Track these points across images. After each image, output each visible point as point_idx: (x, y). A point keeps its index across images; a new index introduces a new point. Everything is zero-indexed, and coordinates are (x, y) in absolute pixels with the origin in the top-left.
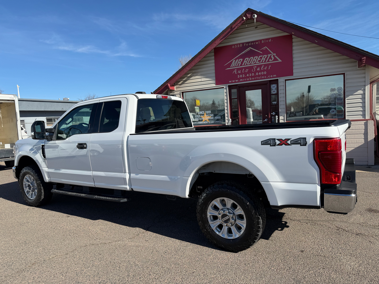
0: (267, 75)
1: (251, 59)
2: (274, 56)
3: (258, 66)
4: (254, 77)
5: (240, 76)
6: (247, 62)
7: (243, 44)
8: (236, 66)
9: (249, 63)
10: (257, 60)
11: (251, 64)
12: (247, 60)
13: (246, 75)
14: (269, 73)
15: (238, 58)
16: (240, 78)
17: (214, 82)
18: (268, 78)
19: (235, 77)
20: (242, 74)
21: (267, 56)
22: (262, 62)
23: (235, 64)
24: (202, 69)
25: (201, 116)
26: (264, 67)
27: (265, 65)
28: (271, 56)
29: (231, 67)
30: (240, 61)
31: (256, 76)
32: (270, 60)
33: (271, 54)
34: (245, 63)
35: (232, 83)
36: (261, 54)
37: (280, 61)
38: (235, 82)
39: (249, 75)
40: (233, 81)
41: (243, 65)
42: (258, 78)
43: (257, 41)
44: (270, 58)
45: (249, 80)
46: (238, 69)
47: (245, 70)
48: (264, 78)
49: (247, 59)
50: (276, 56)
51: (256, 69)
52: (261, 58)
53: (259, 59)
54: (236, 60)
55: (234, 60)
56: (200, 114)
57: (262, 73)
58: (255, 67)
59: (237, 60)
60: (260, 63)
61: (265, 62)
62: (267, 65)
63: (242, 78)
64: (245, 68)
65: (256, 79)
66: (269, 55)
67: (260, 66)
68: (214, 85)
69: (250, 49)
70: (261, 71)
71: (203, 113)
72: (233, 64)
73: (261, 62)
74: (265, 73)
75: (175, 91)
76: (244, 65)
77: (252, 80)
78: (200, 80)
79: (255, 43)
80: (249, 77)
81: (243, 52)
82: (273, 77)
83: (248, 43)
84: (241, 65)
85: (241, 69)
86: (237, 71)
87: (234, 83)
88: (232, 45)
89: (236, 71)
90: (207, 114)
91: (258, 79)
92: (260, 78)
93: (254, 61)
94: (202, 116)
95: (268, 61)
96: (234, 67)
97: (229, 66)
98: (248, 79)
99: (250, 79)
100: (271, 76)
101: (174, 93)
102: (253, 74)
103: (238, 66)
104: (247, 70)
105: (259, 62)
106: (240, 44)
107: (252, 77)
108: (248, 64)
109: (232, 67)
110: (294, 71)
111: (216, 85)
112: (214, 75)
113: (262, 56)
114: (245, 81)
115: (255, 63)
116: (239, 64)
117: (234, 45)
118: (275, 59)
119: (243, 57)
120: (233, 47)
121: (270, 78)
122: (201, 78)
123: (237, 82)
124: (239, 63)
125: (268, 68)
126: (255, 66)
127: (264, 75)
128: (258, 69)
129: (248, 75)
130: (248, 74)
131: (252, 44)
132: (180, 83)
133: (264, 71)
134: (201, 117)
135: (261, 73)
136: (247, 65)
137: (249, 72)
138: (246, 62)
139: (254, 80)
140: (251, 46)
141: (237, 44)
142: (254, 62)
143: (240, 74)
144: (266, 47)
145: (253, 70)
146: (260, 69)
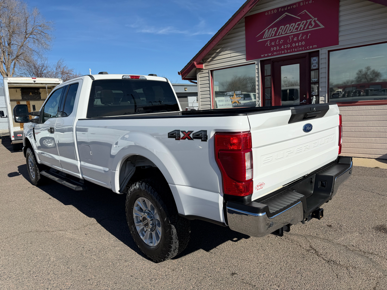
0: (305, 46)
1: (287, 27)
2: (315, 21)
3: (294, 35)
4: (290, 48)
5: (273, 49)
6: (283, 30)
7: (278, 9)
8: (269, 37)
9: (284, 32)
10: (294, 28)
11: (286, 33)
12: (282, 29)
13: (280, 47)
14: (309, 43)
15: (272, 27)
16: (274, 51)
17: (244, 57)
18: (307, 49)
19: (267, 50)
20: (276, 45)
21: (307, 22)
22: (300, 30)
23: (268, 34)
24: (232, 42)
25: (230, 97)
26: (302, 37)
27: (303, 34)
28: (311, 21)
29: (263, 38)
30: (274, 31)
31: (293, 48)
32: (310, 27)
33: (312, 18)
34: (280, 32)
35: (264, 57)
36: (298, 20)
37: (322, 26)
38: (268, 56)
39: (284, 47)
40: (266, 55)
41: (277, 35)
42: (295, 50)
43: (295, 4)
44: (310, 24)
45: (285, 53)
46: (271, 41)
47: (279, 41)
48: (302, 50)
49: (282, 28)
51: (293, 39)
52: (299, 25)
53: (296, 27)
54: (269, 29)
55: (267, 29)
56: (229, 95)
57: (300, 44)
58: (291, 37)
59: (271, 29)
60: (297, 31)
61: (303, 29)
62: (306, 33)
63: (276, 51)
64: (280, 39)
65: (293, 52)
66: (309, 21)
67: (297, 35)
68: (245, 61)
69: (286, 15)
70: (298, 41)
71: (232, 93)
72: (266, 35)
73: (298, 30)
74: (304, 43)
75: (204, 70)
76: (279, 35)
77: (288, 53)
78: (229, 56)
79: (293, 7)
80: (283, 50)
81: (278, 19)
82: (313, 48)
83: (284, 7)
84: (275, 35)
85: (275, 40)
87: (266, 57)
88: (265, 12)
89: (269, 43)
90: (236, 95)
91: (295, 51)
92: (297, 49)
93: (291, 29)
95: (308, 28)
96: (267, 38)
97: (261, 37)
98: (283, 52)
99: (286, 51)
100: (311, 47)
101: (203, 72)
102: (289, 46)
103: (271, 37)
104: (282, 41)
105: (296, 30)
106: (274, 10)
107: (287, 49)
109: (264, 38)
110: (340, 39)
111: (247, 60)
112: (245, 49)
113: (300, 22)
114: (279, 54)
115: (292, 32)
116: (273, 34)
117: (268, 11)
118: (316, 25)
119: (278, 25)
120: (266, 14)
121: (310, 49)
122: (231, 53)
123: (270, 56)
124: (272, 32)
125: (307, 36)
126: (292, 35)
127: (302, 46)
128: (295, 39)
129: (283, 47)
130: (283, 46)
131: (289, 8)
132: (209, 60)
133: (302, 41)
135: (298, 44)
136: (282, 34)
137: (285, 43)
138: (281, 31)
139: (290, 52)
140: (288, 11)
141: (271, 10)
142: (290, 31)
143: (273, 46)
144: (305, 11)
145: (289, 41)
146: (298, 38)
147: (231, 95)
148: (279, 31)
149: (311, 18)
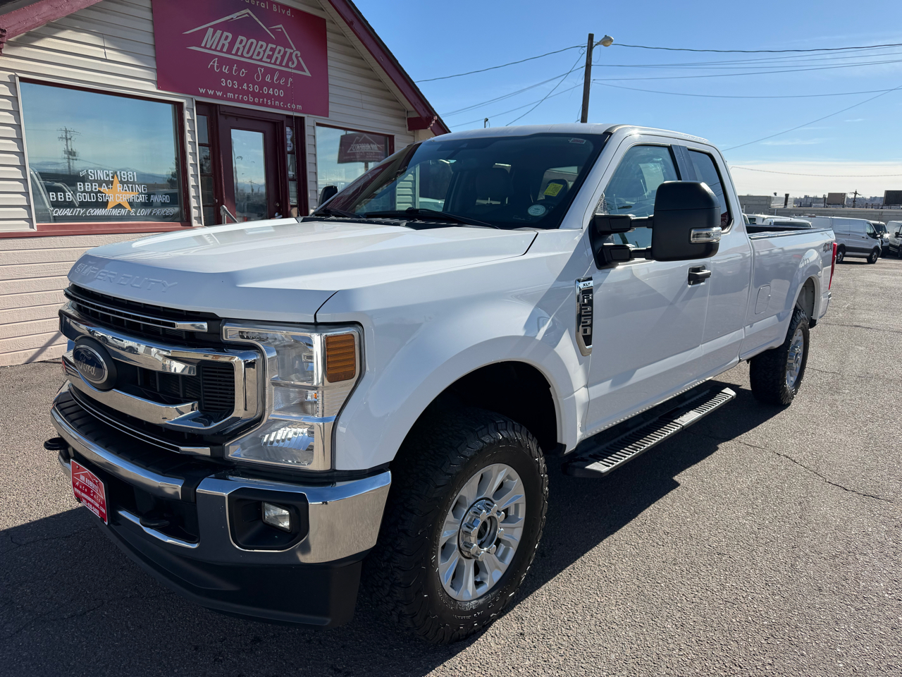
0: (285, 100)
1: (252, 43)
2: (297, 57)
3: (266, 70)
4: (260, 95)
5: (226, 82)
6: (244, 47)
8: (215, 50)
9: (248, 53)
10: (265, 51)
11: (251, 58)
12: (244, 44)
13: (240, 84)
14: (289, 96)
15: (222, 28)
16: (226, 90)
17: (153, 76)
18: (287, 109)
19: (213, 80)
20: (231, 77)
21: (285, 52)
22: (275, 64)
23: (214, 40)
24: (104, 13)
25: (100, 186)
26: (279, 79)
27: (282, 74)
28: (291, 54)
29: (203, 45)
30: (226, 39)
31: (263, 96)
32: (290, 65)
34: (238, 49)
35: (206, 95)
36: (272, 41)
37: (308, 74)
38: (215, 97)
39: (248, 87)
40: (211, 92)
41: (234, 52)
42: (267, 102)
43: (264, 1)
44: (290, 59)
45: (248, 102)
46: (222, 61)
47: (238, 70)
48: (279, 108)
49: (242, 41)
50: (300, 59)
51: (264, 76)
52: (273, 50)
53: (268, 52)
54: (215, 28)
55: (211, 27)
56: (95, 181)
57: (276, 92)
58: (261, 71)
59: (219, 32)
60: (270, 63)
61: (281, 65)
62: (286, 75)
63: (232, 90)
64: (241, 65)
65: (262, 105)
66: (289, 51)
67: (272, 72)
68: (152, 88)
69: (248, 14)
70: (270, 85)
71: (108, 175)
72: (208, 40)
73: (273, 61)
74: (282, 93)
76: (237, 54)
77: (254, 103)
78: (99, 53)
79: (259, 5)
80: (247, 93)
81: (234, 16)
82: (295, 110)
84: (229, 51)
85: (230, 63)
86: (220, 67)
87: (211, 97)
89: (216, 64)
90: (121, 182)
91: (267, 106)
92: (271, 102)
93: (259, 53)
94: (104, 189)
95: (287, 66)
96: (210, 49)
97: (198, 39)
98: (245, 98)
99: (251, 99)
100: (293, 106)
102: (257, 88)
103: (221, 51)
104: (243, 72)
105: (269, 60)
107: (254, 94)
108: (245, 54)
109: (205, 47)
110: (331, 107)
111: (158, 88)
112: (151, 52)
113: (274, 46)
114: (238, 100)
115: (261, 60)
116: (223, 45)
118: (299, 67)
119: (234, 29)
121: (291, 109)
122: (104, 47)
123: (219, 98)
124: (222, 41)
125: (286, 82)
126: (262, 67)
127: (278, 98)
128: (268, 79)
129: (245, 87)
130: (245, 84)
131: (253, 2)
133: (279, 87)
134: (100, 192)
135: (273, 91)
136: (242, 56)
137: (249, 79)
138: (241, 46)
139: (258, 104)
142: (258, 54)
143: (228, 77)
144: (280, 26)
145: (258, 77)
146: (272, 78)
147: (105, 182)
148: (237, 45)
149: (292, 48)
